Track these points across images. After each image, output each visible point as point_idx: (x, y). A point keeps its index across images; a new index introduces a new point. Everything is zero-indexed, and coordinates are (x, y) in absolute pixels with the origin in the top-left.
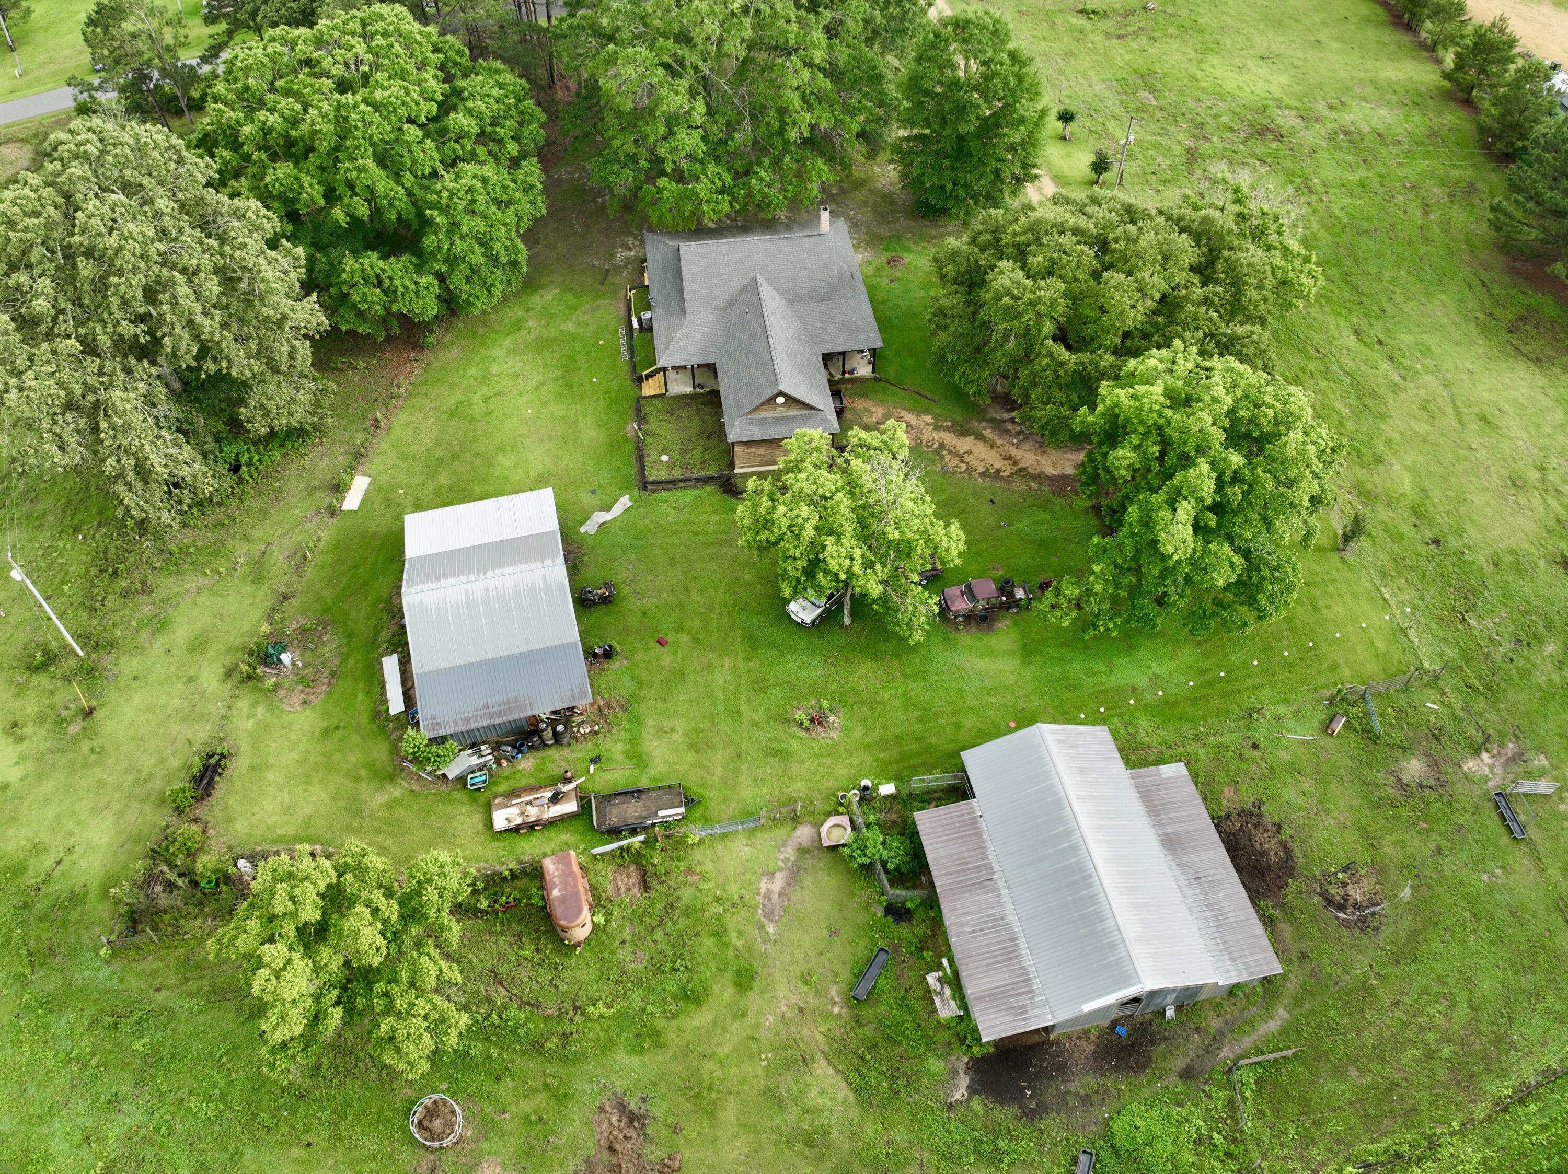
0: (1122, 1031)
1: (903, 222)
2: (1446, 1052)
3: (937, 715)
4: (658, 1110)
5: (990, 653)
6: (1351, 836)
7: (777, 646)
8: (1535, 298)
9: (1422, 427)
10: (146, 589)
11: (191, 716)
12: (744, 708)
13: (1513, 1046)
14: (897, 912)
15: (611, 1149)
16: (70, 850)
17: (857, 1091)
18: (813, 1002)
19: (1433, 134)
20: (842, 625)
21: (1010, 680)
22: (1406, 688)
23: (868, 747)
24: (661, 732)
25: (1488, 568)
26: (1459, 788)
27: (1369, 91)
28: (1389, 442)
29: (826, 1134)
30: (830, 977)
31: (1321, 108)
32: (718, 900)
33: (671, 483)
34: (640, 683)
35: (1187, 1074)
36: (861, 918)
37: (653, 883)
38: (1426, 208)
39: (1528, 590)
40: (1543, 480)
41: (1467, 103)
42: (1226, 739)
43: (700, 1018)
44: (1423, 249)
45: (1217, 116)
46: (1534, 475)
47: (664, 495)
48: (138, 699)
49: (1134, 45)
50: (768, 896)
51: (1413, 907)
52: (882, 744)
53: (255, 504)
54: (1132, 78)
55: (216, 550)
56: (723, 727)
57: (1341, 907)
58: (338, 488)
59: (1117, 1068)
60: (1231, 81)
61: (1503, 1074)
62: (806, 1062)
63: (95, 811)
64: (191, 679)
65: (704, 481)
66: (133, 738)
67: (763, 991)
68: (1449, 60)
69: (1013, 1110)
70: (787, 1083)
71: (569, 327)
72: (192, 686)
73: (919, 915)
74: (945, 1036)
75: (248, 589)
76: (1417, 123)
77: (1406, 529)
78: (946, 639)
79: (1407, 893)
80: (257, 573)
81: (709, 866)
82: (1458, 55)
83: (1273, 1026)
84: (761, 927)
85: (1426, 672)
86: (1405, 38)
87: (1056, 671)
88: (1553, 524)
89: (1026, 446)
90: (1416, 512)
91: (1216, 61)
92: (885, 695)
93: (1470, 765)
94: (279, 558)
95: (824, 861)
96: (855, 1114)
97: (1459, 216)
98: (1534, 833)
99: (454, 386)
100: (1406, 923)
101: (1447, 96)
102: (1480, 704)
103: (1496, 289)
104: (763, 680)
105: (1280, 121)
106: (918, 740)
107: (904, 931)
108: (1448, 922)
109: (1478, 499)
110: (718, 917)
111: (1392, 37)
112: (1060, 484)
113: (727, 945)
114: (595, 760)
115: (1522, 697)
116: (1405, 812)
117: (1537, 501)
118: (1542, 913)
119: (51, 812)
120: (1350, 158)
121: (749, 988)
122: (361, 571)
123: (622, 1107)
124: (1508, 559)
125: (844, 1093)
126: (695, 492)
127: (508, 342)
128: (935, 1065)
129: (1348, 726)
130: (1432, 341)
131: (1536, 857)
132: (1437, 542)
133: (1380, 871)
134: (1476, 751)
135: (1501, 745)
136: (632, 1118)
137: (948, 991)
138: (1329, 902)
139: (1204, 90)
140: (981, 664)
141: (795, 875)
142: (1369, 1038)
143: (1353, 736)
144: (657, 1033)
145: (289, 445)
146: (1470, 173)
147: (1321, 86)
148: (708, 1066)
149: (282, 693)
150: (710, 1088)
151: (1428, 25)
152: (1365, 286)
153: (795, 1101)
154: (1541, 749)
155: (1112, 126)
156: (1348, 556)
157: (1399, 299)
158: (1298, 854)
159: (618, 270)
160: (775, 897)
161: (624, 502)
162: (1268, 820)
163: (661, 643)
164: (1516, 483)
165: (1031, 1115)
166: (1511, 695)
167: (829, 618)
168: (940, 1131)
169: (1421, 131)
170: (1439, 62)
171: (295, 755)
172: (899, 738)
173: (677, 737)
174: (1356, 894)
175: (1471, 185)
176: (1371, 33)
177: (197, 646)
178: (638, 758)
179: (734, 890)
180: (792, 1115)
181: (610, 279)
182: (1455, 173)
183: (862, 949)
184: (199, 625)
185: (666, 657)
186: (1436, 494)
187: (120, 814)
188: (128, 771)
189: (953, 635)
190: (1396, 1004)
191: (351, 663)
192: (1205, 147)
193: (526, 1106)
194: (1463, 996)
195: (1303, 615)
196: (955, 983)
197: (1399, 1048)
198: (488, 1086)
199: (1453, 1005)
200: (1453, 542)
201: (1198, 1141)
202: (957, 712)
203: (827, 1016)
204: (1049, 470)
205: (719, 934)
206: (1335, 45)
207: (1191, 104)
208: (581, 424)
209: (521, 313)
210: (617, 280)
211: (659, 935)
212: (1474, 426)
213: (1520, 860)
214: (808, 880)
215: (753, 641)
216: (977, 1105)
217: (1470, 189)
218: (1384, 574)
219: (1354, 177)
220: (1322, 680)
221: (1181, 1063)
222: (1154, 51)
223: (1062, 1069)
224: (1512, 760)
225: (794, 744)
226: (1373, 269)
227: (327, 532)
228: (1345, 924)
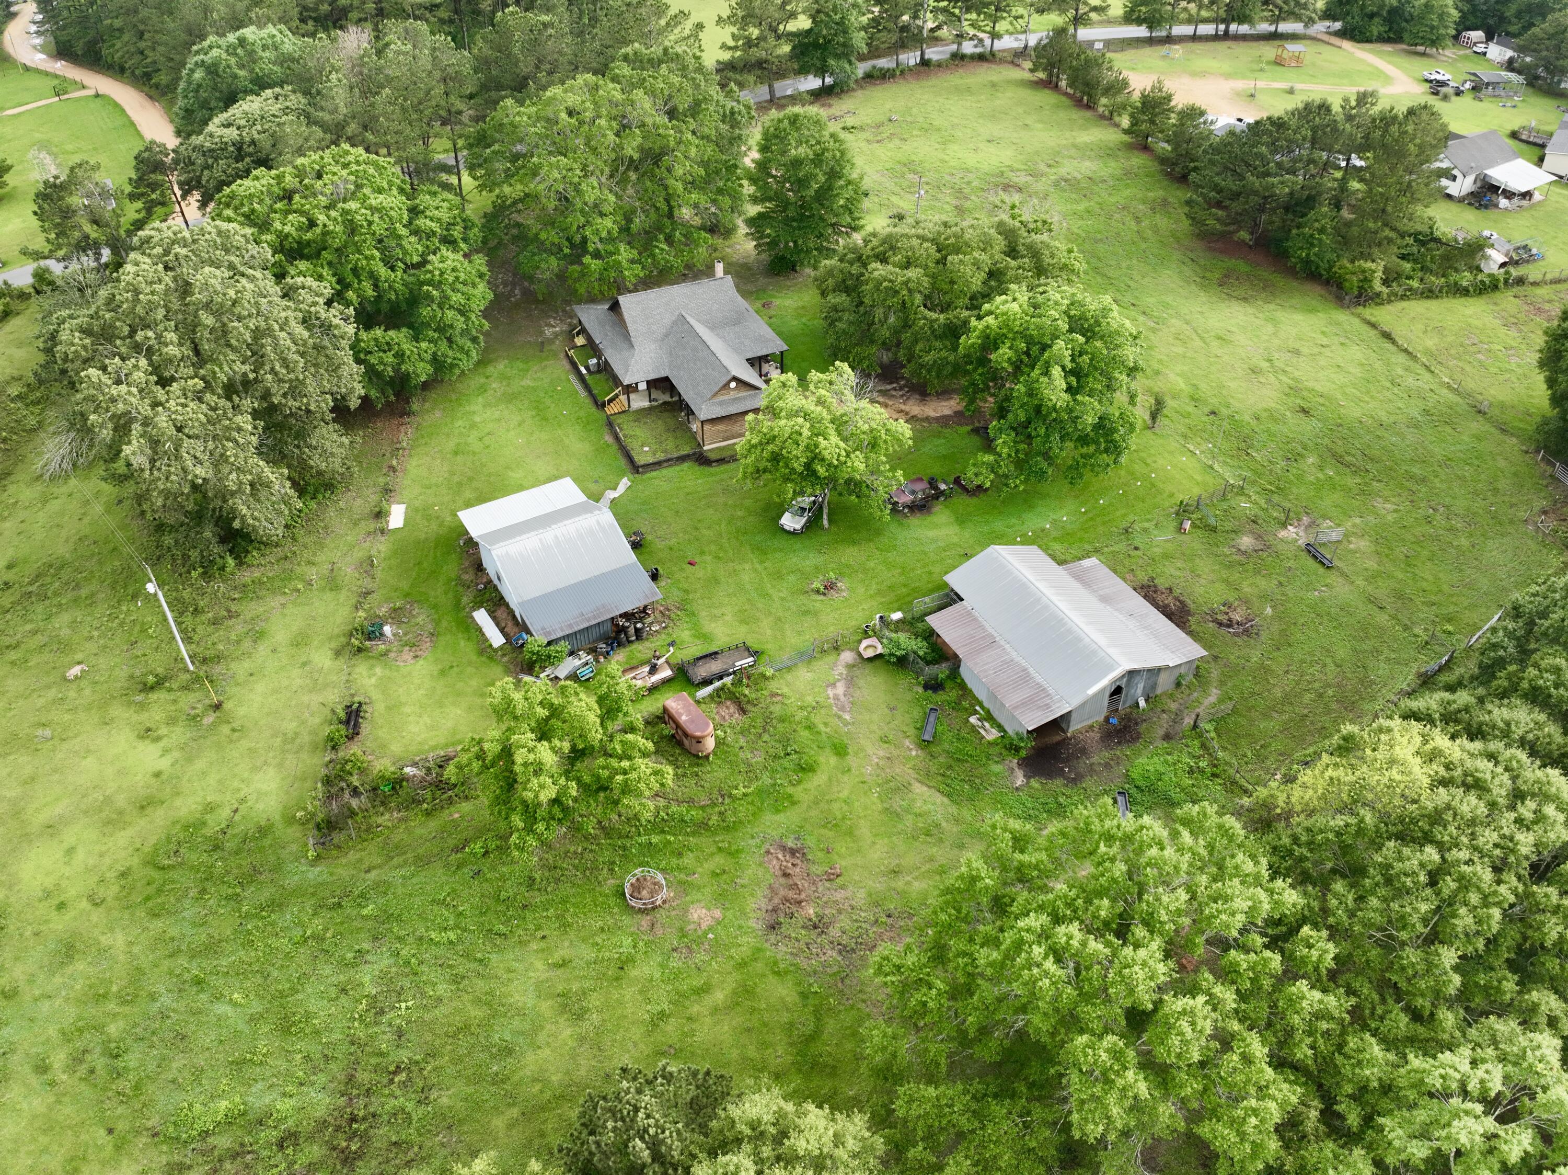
0: (1114, 721)
1: (762, 281)
2: (1330, 693)
3: (913, 570)
4: (810, 841)
5: (936, 526)
6: (1220, 587)
7: (781, 550)
8: (1231, 263)
9: (1180, 350)
10: (231, 615)
11: (315, 687)
12: (771, 591)
13: (1373, 682)
14: (934, 686)
15: (786, 875)
16: (243, 801)
17: (948, 795)
18: (895, 753)
19: (1127, 173)
20: (822, 528)
21: (955, 539)
22: (1224, 497)
23: (871, 597)
24: (714, 618)
25: (1254, 423)
26: (1280, 547)
27: (1073, 152)
28: (1160, 362)
29: (938, 826)
30: (901, 735)
31: (1043, 167)
32: (802, 708)
33: (658, 465)
34: (686, 591)
35: (1167, 737)
36: (909, 696)
37: (749, 707)
38: (1138, 220)
39: (1285, 429)
40: (1272, 366)
41: (1145, 148)
42: (1116, 548)
43: (818, 780)
44: (1144, 246)
45: (969, 183)
46: (1265, 365)
47: (654, 474)
48: (260, 687)
49: (891, 145)
50: (836, 697)
51: (1278, 617)
52: (879, 592)
53: (309, 540)
54: (898, 167)
55: (288, 577)
56: (760, 605)
57: (1230, 626)
58: (380, 514)
59: (1119, 743)
60: (972, 160)
61: (1373, 699)
62: (907, 787)
63: (255, 769)
64: (304, 664)
65: (682, 459)
66: (268, 714)
67: (856, 754)
68: (1125, 122)
69: (1059, 782)
70: (897, 803)
71: (527, 382)
72: (307, 668)
73: (949, 685)
74: (997, 749)
75: (329, 595)
76: (1112, 168)
77: (1190, 409)
78: (901, 524)
79: (1269, 611)
80: (332, 583)
81: (785, 690)
82: (1132, 116)
83: (1212, 699)
84: (839, 717)
85: (1233, 486)
86: (1088, 114)
87: (986, 529)
88: (1287, 390)
89: (911, 402)
90: (1193, 399)
91: (956, 147)
92: (871, 564)
93: (1282, 534)
94: (348, 572)
95: (868, 668)
96: (953, 810)
97: (1163, 222)
98: (1336, 563)
99: (448, 435)
100: (1275, 628)
101: (1130, 147)
102: (1276, 498)
103: (1202, 262)
104: (779, 572)
105: (1016, 180)
106: (905, 586)
107: (941, 697)
108: (1302, 621)
109: (1233, 385)
110: (807, 718)
111: (1078, 115)
112: (943, 421)
113: (819, 733)
114: (672, 644)
115: (1303, 489)
116: (1250, 567)
117: (1272, 379)
118: (1361, 605)
119: (212, 779)
120: (1074, 196)
121: (847, 754)
122: (425, 565)
123: (783, 848)
124: (1265, 415)
125: (940, 799)
126: (678, 468)
127: (480, 399)
128: (997, 768)
129: (1193, 525)
130: (1169, 299)
131: (1345, 576)
132: (1213, 413)
133: (1246, 602)
134: (1284, 525)
135: (1299, 520)
136: (793, 852)
137: (987, 725)
138: (1220, 624)
139: (954, 168)
140: (931, 534)
141: (851, 682)
142: (1278, 693)
143: (1199, 532)
144: (790, 796)
145: (320, 496)
146: (1161, 193)
147: (1037, 153)
148: (836, 806)
149: (392, 655)
150: (844, 818)
151: (1104, 101)
152: (1111, 273)
153: (907, 811)
154: (1325, 517)
155: (894, 199)
156: (1156, 430)
157: (1137, 277)
158: (1188, 602)
159: (551, 341)
160: (842, 698)
161: (625, 483)
162: (1161, 587)
163: (691, 563)
164: (1255, 371)
165: (1075, 781)
166: (1294, 490)
167: (813, 525)
168: (1017, 805)
169: (1118, 172)
170: (1117, 125)
171: (422, 692)
172: (891, 588)
173: (728, 618)
174: (1237, 617)
175: (1165, 200)
176: (1063, 115)
177: (299, 641)
178: (705, 637)
179: (810, 700)
180: (909, 820)
181: (547, 348)
182: (1151, 195)
183: (917, 713)
184: (294, 628)
185: (698, 572)
186: (1203, 386)
187: (280, 765)
188: (274, 736)
189: (905, 521)
190: (1287, 672)
191: (444, 623)
192: (968, 204)
193: (709, 866)
194: (1329, 660)
195: (1138, 468)
196: (989, 717)
197: (1299, 695)
198: (674, 861)
199: (1325, 665)
200: (1224, 411)
201: (1191, 772)
202: (925, 565)
203: (909, 758)
204: (932, 414)
205: (810, 727)
206: (1040, 126)
207: (948, 178)
208: (567, 441)
209: (483, 380)
210: (553, 347)
211: (766, 737)
212: (1215, 344)
213: (1333, 578)
214: (861, 683)
215: (761, 551)
216: (1034, 783)
217: (1165, 203)
218: (1185, 437)
219: (1081, 207)
220: (1167, 504)
221: (1161, 732)
222: (906, 147)
223: (1084, 751)
224: (1310, 526)
225: (817, 605)
226: (1113, 263)
227: (382, 547)
228: (1236, 635)
